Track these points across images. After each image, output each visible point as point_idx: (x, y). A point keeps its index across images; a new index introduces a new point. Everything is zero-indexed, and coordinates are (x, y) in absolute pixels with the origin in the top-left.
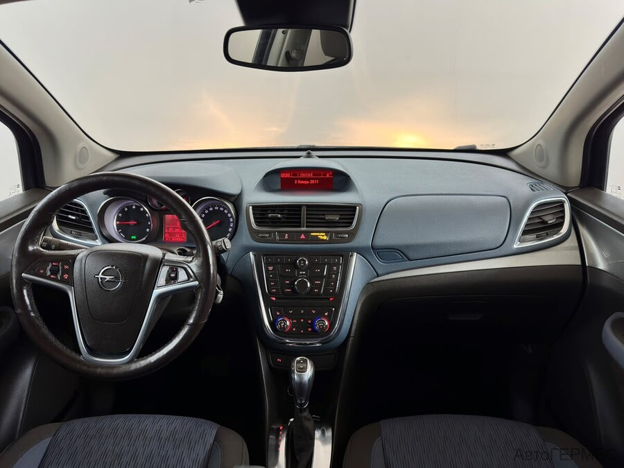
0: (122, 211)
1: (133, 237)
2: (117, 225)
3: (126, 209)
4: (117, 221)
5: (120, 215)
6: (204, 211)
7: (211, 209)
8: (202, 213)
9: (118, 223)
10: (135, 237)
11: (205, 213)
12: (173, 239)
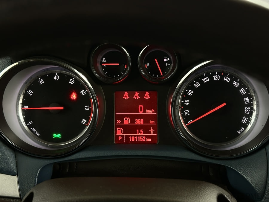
0: (32, 85)
1: (55, 136)
2: (25, 112)
3: (42, 82)
4: (24, 104)
5: (30, 93)
6: (192, 83)
7: (206, 80)
8: (188, 88)
9: (26, 107)
10: (59, 136)
11: (193, 88)
12: (132, 139)
